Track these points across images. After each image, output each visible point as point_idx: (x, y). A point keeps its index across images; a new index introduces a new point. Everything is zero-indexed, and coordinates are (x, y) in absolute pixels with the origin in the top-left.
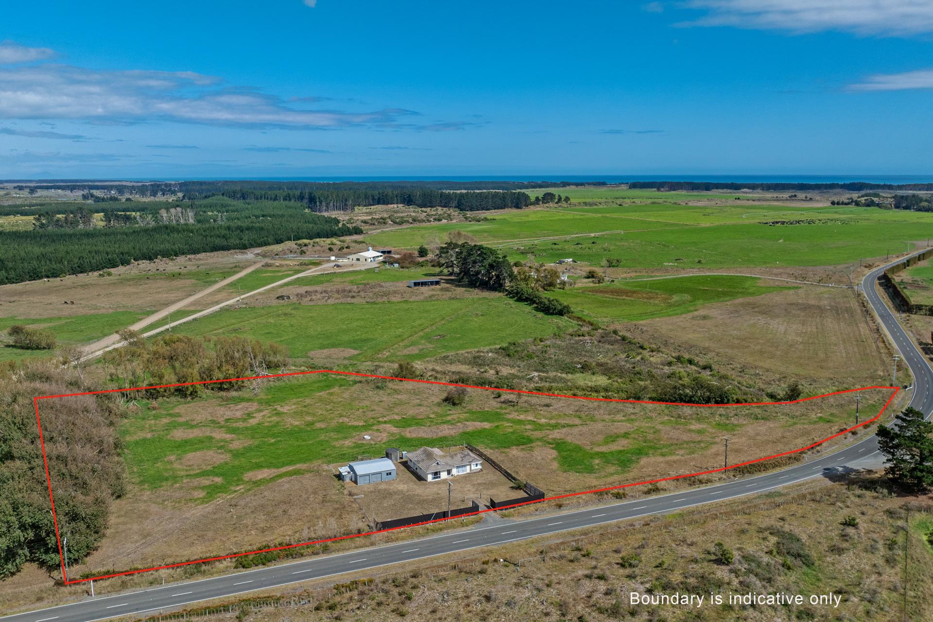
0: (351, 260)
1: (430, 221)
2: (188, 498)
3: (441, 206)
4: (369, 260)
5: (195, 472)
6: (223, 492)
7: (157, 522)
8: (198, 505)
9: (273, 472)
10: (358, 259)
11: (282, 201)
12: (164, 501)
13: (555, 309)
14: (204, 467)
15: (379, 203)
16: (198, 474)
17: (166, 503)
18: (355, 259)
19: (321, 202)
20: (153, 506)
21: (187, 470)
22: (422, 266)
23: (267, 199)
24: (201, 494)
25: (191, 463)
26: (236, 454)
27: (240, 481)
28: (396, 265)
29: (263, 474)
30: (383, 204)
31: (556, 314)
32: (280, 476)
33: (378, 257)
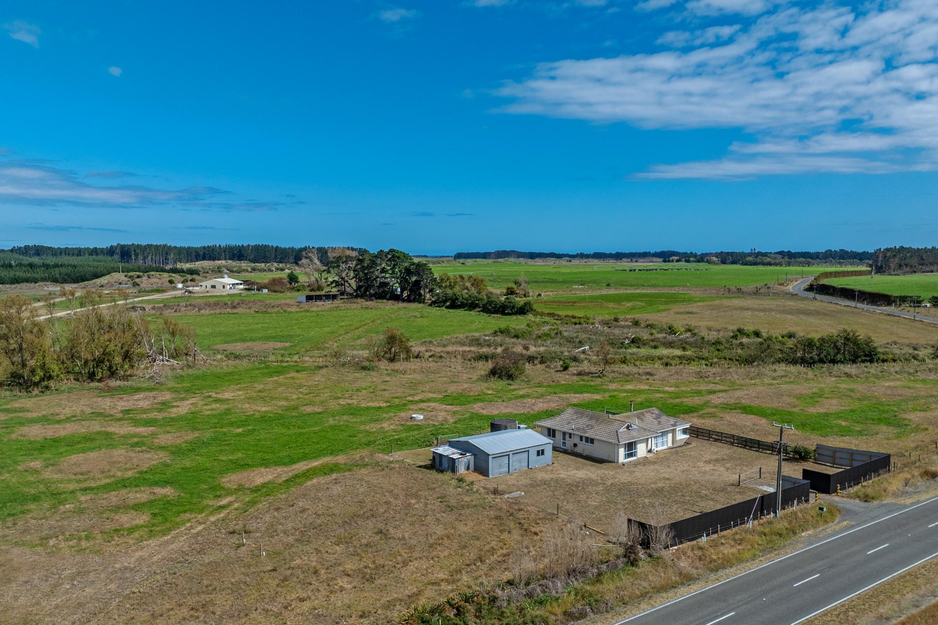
0: (204, 288)
1: (272, 271)
2: (108, 527)
3: (277, 262)
4: (228, 287)
5: (99, 483)
6: (191, 511)
7: (45, 587)
8: (141, 539)
9: (283, 473)
10: (213, 287)
11: (87, 256)
12: (47, 538)
13: (513, 307)
14: (119, 474)
15: (204, 259)
16: (108, 485)
17: (52, 542)
18: (209, 287)
19: (136, 255)
20: (16, 551)
21: (79, 481)
22: (298, 290)
23: (69, 255)
24: (142, 519)
25: (84, 469)
26: (176, 451)
27: (217, 491)
28: (265, 291)
29: (261, 476)
30: (209, 260)
31: (516, 313)
32: (307, 475)
33: (237, 284)
